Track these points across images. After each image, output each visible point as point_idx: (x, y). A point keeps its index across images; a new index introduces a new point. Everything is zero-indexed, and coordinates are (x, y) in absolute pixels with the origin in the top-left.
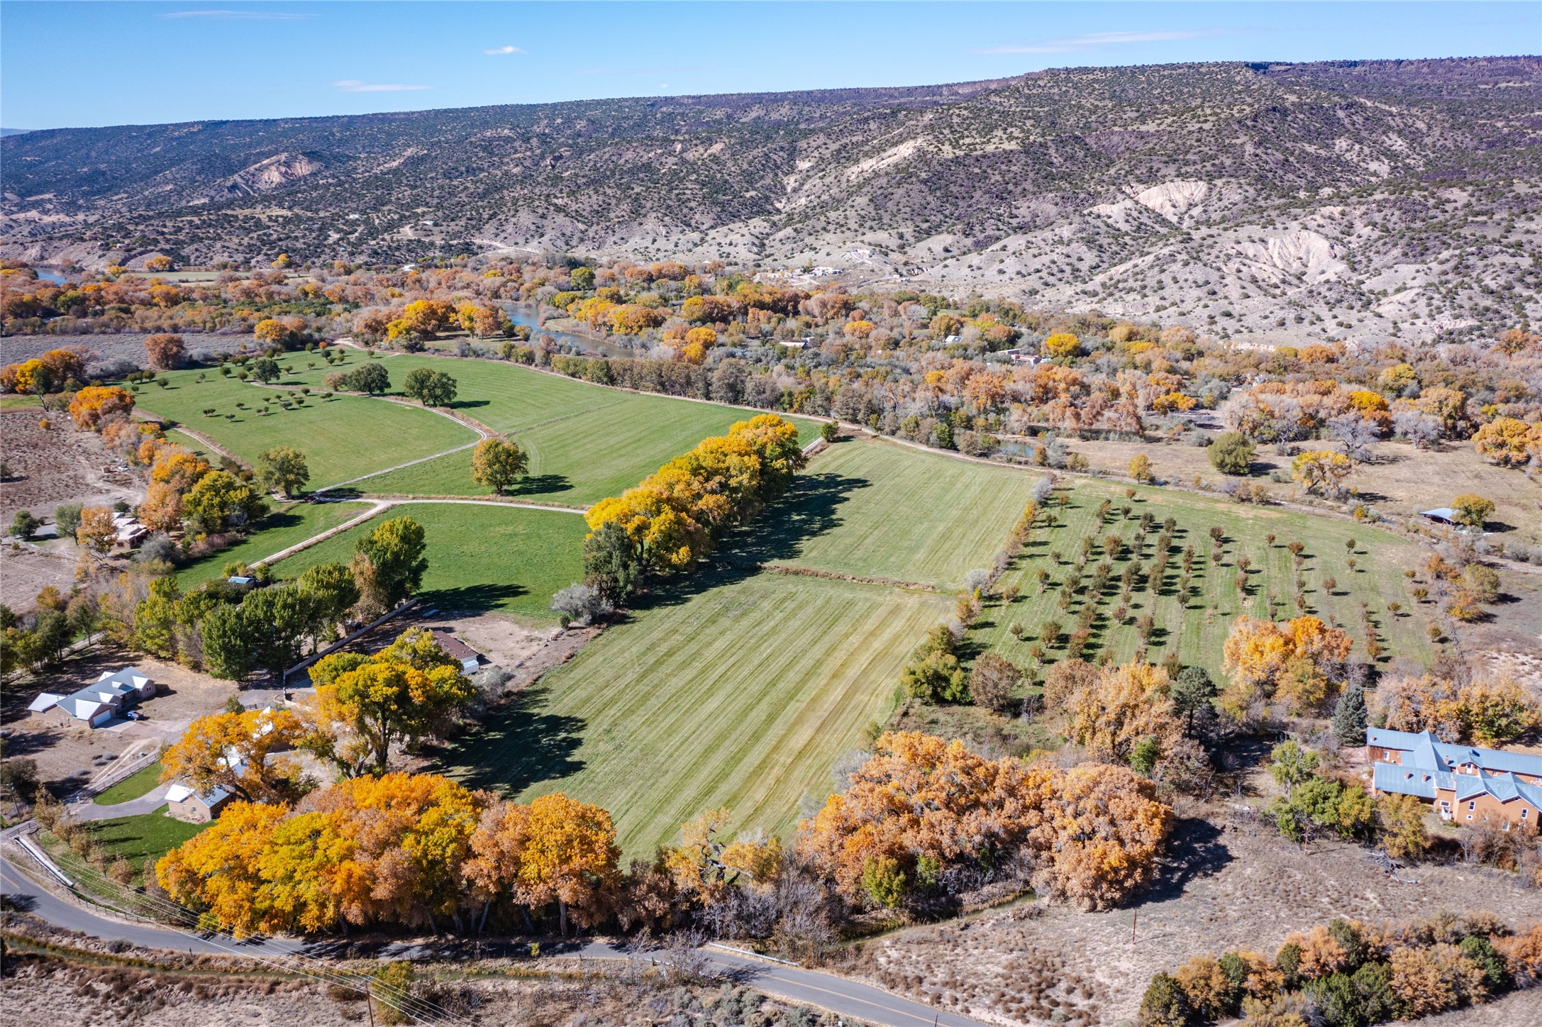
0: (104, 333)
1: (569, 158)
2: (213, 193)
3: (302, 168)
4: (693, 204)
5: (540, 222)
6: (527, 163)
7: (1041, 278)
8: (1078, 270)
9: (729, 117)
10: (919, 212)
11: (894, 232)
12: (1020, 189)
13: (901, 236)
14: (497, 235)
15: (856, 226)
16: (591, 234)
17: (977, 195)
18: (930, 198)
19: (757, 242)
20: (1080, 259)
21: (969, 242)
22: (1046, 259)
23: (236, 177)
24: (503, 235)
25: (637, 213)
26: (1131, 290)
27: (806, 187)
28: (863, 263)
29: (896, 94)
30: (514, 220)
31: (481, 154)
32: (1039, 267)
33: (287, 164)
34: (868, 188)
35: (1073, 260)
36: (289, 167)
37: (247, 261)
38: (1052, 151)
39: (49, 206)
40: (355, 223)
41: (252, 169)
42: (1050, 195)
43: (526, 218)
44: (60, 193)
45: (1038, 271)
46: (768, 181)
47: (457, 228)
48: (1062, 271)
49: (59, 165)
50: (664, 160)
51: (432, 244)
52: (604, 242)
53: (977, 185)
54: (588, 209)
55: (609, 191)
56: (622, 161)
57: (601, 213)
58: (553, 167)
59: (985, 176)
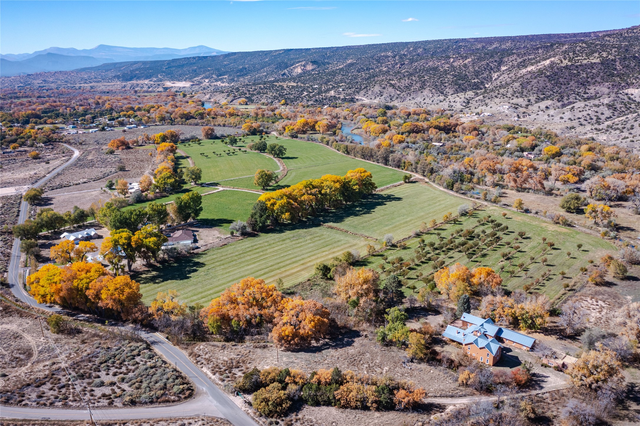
0: (202, 125)
1: (407, 65)
2: (276, 76)
3: (310, 67)
4: (447, 84)
5: (382, 90)
6: (390, 66)
7: (580, 122)
8: (600, 119)
9: (483, 47)
10: (541, 90)
11: (526, 99)
12: (594, 80)
13: (529, 101)
14: (365, 95)
15: (510, 96)
16: (401, 96)
17: (572, 83)
18: (548, 84)
19: (466, 101)
20: (602, 114)
21: (559, 104)
22: (585, 113)
23: (286, 71)
24: (367, 95)
25: (422, 88)
26: (618, 129)
27: (501, 78)
28: (504, 112)
29: (568, 36)
30: (372, 89)
31: (375, 62)
32: (580, 117)
33: (304, 66)
34: (521, 79)
35: (599, 114)
36: (305, 67)
37: (272, 102)
38: (617, 63)
39: (225, 80)
40: (315, 89)
41: (292, 67)
42: (607, 84)
43: (377, 89)
44: (230, 76)
45: (579, 118)
46: (485, 75)
47: (350, 92)
48: (592, 119)
49: (234, 65)
50: (444, 66)
51: (339, 98)
52: (406, 99)
53: (573, 78)
54: (403, 85)
55: (414, 78)
56: (427, 66)
57: (408, 87)
58: (400, 68)
59: (578, 74)
